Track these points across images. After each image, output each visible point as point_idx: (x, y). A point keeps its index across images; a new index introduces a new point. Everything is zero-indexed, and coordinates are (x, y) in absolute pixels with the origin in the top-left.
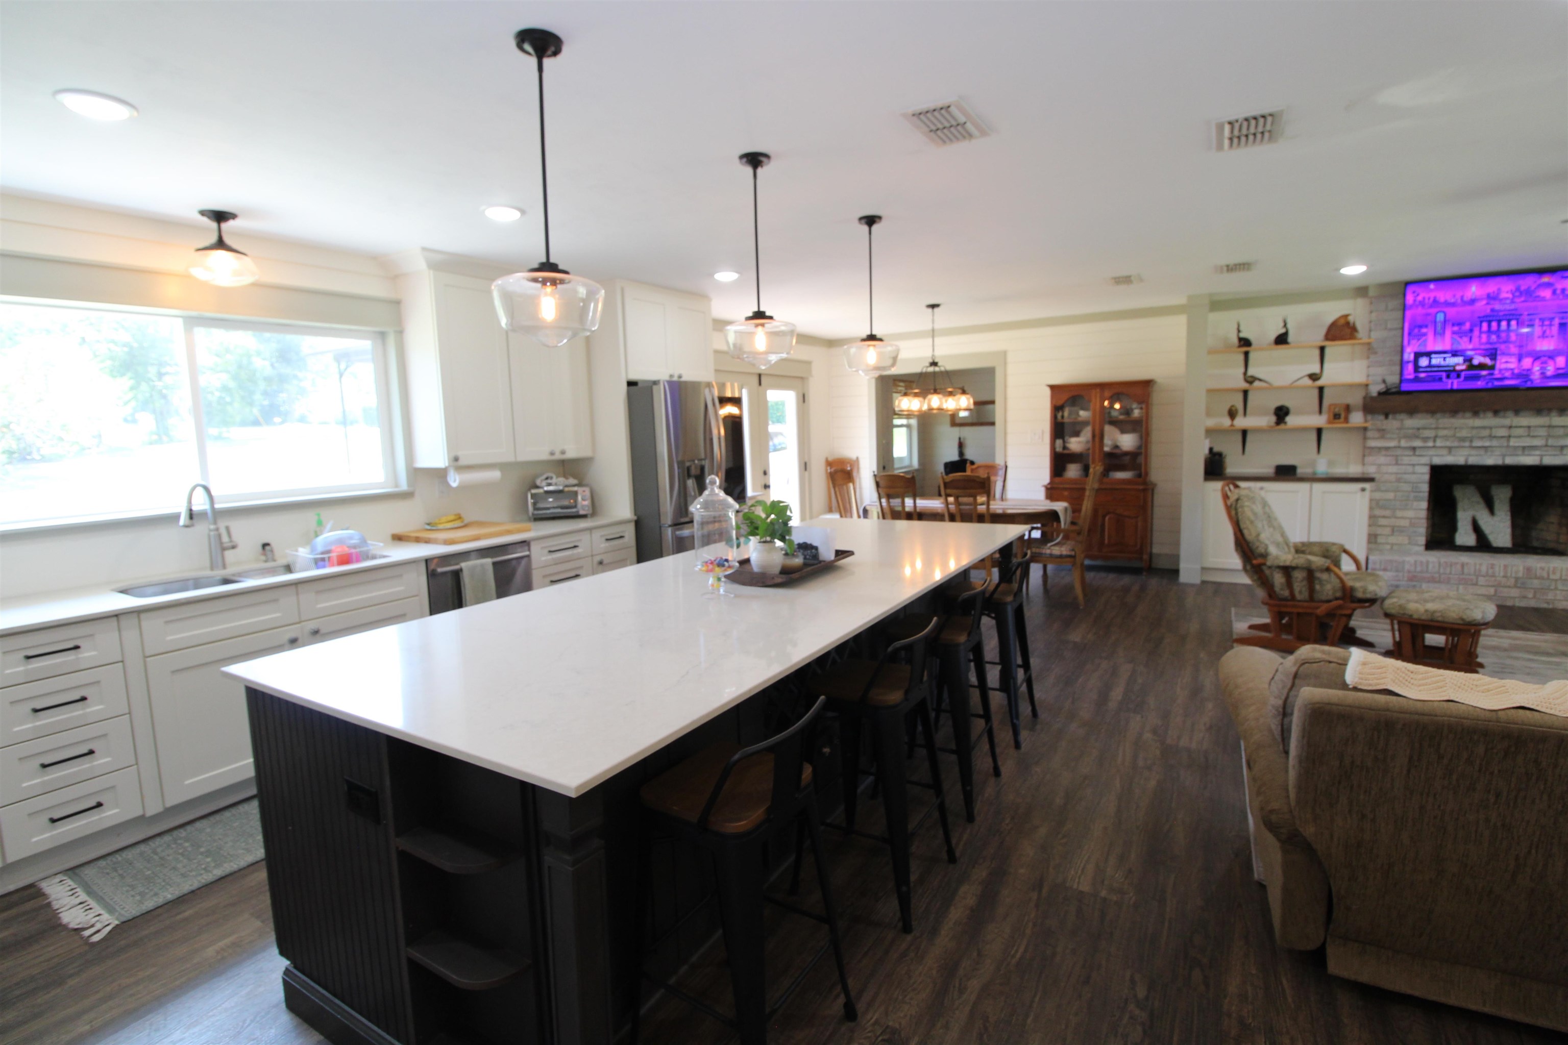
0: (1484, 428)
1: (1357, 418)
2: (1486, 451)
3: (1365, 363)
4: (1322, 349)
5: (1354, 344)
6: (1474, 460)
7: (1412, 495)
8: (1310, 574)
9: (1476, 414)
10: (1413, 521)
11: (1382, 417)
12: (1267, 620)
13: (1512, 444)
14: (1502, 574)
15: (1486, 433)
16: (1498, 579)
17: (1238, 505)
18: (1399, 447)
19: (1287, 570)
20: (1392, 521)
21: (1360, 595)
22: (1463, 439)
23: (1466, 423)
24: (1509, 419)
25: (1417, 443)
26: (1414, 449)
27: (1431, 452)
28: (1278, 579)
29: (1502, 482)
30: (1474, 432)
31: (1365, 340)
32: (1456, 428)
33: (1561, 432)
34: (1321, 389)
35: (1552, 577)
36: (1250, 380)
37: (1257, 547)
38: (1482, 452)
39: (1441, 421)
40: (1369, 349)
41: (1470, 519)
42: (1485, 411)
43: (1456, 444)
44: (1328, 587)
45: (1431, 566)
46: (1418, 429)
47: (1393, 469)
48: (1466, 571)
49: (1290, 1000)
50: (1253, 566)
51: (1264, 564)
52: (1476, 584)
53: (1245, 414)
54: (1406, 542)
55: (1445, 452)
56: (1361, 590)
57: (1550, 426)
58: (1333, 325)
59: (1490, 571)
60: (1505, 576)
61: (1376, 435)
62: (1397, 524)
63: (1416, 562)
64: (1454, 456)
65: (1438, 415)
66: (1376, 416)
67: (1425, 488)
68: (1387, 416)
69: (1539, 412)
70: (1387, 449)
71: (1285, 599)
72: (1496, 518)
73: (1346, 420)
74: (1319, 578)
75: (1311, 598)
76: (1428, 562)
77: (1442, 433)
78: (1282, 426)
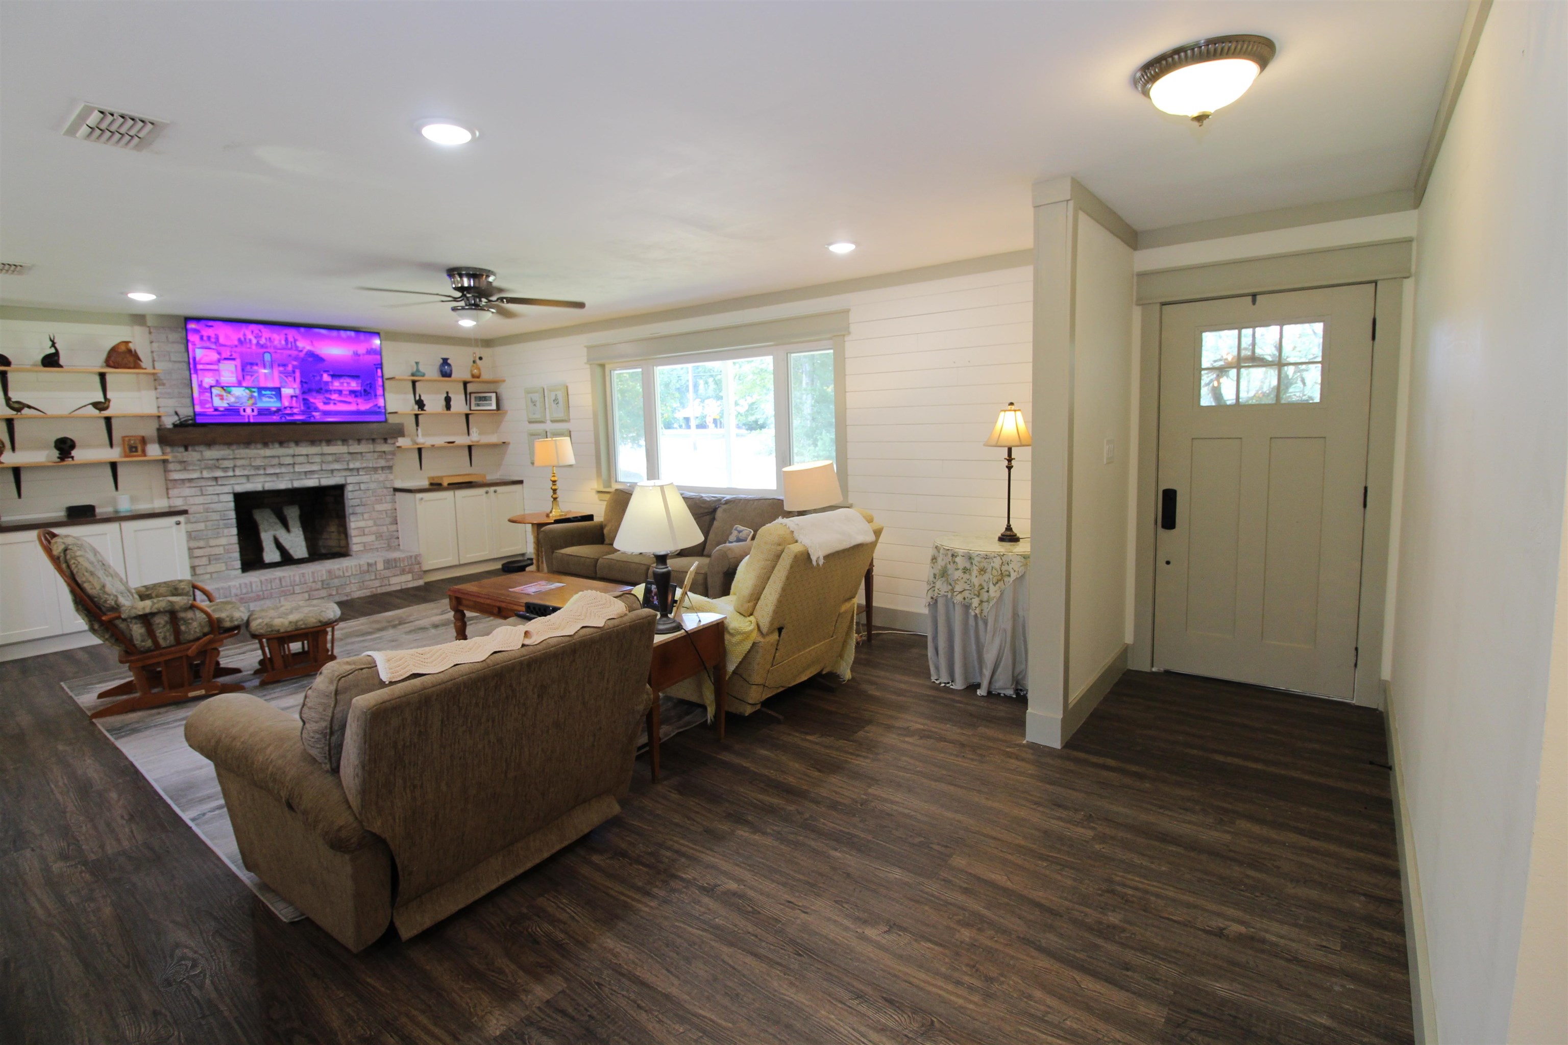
0: (273, 457)
1: (154, 451)
2: (278, 477)
3: (152, 394)
4: (102, 376)
5: (138, 374)
6: (269, 486)
7: (221, 522)
8: (173, 615)
9: (266, 445)
10: (226, 547)
11: (182, 449)
12: (129, 677)
13: (297, 470)
14: (311, 580)
15: (275, 461)
16: (310, 584)
17: (68, 557)
18: (202, 478)
19: (146, 619)
20: (207, 551)
21: (228, 624)
22: (257, 468)
23: (259, 454)
24: (292, 449)
25: (219, 473)
26: (216, 479)
27: (232, 481)
28: (137, 631)
29: (291, 503)
30: (267, 461)
31: (150, 370)
32: (250, 458)
33: (330, 458)
34: (108, 420)
35: (347, 574)
36: (18, 407)
37: (106, 601)
38: (274, 478)
39: (236, 452)
40: (155, 380)
41: (272, 539)
42: (273, 442)
43: (253, 472)
44: (195, 624)
45: (254, 586)
46: (218, 460)
47: (200, 500)
48: (284, 584)
49: (383, 989)
50: (102, 623)
51: (119, 617)
52: (294, 593)
53: (13, 449)
54: (224, 568)
55: (244, 480)
56: (228, 619)
57: (322, 454)
58: (113, 351)
59: (303, 580)
60: (314, 582)
61: (178, 467)
62: (213, 553)
63: (240, 585)
64: (253, 483)
65: (234, 447)
66: (176, 449)
67: (233, 514)
68: (186, 449)
69: (313, 442)
70: (190, 480)
71: (149, 650)
72: (292, 534)
73: (144, 453)
74: (183, 619)
75: (178, 642)
76: (251, 583)
77: (239, 463)
78: (69, 461)
